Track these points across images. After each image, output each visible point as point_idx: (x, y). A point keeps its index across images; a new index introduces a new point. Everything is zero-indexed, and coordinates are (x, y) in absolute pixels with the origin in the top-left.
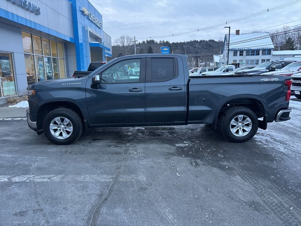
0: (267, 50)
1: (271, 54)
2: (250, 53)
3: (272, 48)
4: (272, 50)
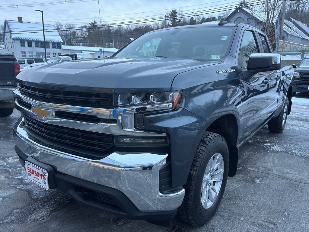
0: (56, 44)
1: (61, 49)
2: (40, 45)
3: (61, 42)
4: (61, 44)
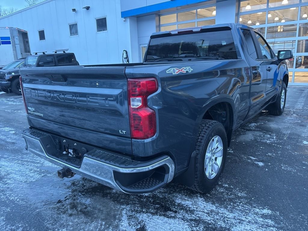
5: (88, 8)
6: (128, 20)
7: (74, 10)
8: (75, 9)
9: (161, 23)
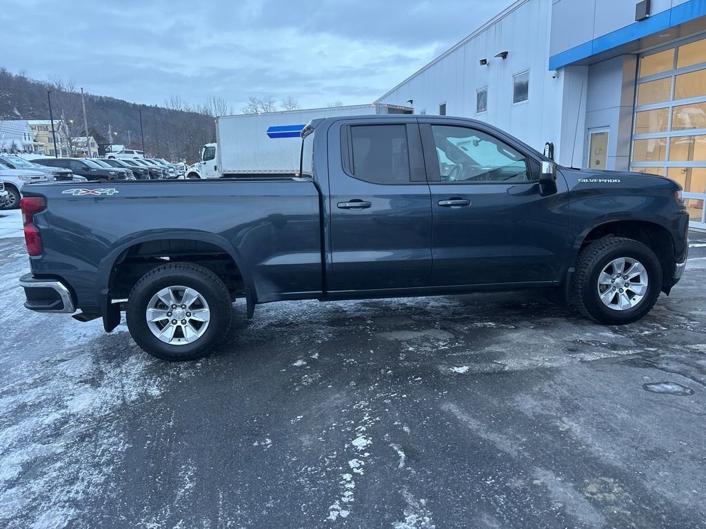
5: (504, 55)
6: (562, 73)
7: (484, 62)
8: (485, 60)
9: (642, 74)
